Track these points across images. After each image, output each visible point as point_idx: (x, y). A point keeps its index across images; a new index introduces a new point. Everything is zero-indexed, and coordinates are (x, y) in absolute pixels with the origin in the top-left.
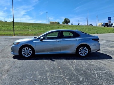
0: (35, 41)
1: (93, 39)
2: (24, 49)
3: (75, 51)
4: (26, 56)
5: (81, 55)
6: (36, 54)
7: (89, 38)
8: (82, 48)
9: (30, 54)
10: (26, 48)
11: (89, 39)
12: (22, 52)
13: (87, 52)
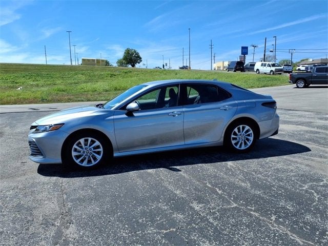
0: (112, 117)
1: (265, 104)
2: (80, 143)
3: (222, 140)
4: (85, 164)
5: (237, 147)
6: (115, 155)
7: (254, 100)
8: (239, 129)
9: (99, 157)
10: (86, 141)
11: (255, 102)
12: (74, 154)
13: (251, 138)
